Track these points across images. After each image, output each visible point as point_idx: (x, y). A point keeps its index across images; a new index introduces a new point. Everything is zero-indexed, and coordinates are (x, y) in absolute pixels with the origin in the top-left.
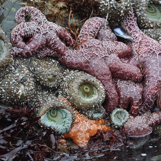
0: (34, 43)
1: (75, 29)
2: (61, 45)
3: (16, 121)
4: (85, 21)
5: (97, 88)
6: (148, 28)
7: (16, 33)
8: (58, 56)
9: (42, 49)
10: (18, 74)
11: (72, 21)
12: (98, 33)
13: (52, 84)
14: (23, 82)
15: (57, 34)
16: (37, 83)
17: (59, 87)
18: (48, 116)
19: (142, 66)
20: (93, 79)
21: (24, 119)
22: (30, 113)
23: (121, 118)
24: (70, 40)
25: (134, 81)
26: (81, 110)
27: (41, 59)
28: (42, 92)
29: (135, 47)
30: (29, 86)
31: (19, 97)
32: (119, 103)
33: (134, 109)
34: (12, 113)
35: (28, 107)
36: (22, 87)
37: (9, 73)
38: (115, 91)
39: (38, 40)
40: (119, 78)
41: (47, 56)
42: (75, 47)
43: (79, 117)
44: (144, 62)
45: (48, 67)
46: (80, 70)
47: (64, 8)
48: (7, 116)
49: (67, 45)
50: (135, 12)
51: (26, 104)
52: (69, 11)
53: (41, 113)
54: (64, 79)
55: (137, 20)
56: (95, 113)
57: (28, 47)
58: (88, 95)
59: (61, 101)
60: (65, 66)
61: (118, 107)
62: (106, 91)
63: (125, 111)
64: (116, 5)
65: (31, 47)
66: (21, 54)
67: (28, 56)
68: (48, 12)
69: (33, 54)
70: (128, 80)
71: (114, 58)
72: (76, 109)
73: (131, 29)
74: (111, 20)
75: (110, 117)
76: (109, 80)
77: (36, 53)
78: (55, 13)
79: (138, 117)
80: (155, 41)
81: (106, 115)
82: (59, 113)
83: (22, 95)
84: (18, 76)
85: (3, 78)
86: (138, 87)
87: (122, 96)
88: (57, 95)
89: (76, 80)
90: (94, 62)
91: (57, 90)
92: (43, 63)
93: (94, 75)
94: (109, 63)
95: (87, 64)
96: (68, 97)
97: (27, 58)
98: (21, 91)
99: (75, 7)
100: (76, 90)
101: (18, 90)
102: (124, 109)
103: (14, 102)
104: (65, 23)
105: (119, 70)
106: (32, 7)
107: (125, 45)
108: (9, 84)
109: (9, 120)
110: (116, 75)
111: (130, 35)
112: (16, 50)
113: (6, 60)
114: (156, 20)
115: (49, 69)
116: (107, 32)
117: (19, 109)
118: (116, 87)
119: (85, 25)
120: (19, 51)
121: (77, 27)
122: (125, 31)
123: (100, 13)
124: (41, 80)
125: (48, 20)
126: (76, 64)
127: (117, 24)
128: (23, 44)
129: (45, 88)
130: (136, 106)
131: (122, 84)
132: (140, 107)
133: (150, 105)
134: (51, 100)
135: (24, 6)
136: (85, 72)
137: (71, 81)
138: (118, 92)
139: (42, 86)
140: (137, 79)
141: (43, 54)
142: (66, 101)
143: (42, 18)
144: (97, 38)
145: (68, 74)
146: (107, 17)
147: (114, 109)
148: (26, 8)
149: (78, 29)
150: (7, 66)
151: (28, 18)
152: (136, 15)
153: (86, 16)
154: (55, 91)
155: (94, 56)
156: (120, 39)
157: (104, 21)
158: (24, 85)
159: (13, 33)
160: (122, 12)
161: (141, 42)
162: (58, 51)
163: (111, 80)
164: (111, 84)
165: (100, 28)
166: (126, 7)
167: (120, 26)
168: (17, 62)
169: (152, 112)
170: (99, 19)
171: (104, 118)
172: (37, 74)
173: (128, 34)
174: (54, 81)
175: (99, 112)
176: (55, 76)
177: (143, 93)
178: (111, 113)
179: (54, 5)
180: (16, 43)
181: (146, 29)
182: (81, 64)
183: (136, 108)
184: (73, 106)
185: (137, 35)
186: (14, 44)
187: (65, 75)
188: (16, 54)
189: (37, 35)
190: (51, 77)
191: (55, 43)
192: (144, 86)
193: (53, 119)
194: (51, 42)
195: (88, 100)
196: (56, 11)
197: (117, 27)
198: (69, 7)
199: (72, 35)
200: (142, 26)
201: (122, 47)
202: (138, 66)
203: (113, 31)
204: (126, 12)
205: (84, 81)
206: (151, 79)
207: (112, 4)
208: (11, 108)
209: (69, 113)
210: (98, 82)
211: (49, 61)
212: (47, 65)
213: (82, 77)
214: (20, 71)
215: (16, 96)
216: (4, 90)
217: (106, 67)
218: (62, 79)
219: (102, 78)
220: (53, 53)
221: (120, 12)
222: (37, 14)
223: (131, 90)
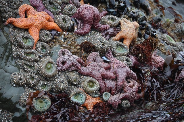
0: (67, 65)
1: (85, 58)
2: (79, 65)
3: (60, 100)
4: (89, 54)
5: (96, 84)
6: (117, 56)
7: (59, 61)
8: (78, 70)
9: (70, 67)
10: (60, 79)
11: (84, 54)
12: (95, 59)
13: (75, 83)
14: (62, 82)
15: (77, 60)
16: (69, 82)
17: (79, 84)
18: (74, 97)
19: (115, 73)
20: (94, 80)
21: (64, 98)
22: (66, 96)
23: (107, 97)
24: (83, 62)
25: (112, 80)
26: (89, 93)
27: (70, 71)
28: (71, 86)
29: (112, 64)
30: (65, 84)
31: (61, 89)
32: (106, 90)
33: (113, 92)
34: (58, 96)
35: (65, 93)
36: (62, 84)
37: (56, 78)
38: (104, 85)
39: (69, 63)
40: (105, 78)
41: (73, 70)
42: (85, 66)
43: (88, 97)
44: (116, 71)
45: (73, 75)
46: (88, 76)
47: (80, 49)
48: (56, 98)
49: (82, 65)
50: (111, 49)
51: (64, 92)
52: (82, 50)
53: (71, 95)
54: (81, 80)
55: (112, 53)
56: (95, 95)
57: (64, 67)
58: (92, 87)
59: (80, 90)
60: (81, 74)
61: (106, 92)
62: (100, 85)
63: (109, 93)
64: (103, 46)
65: (65, 66)
66: (61, 70)
67: (64, 70)
68: (72, 51)
69: (66, 69)
70: (109, 79)
71: (103, 70)
72: (87, 93)
73: (110, 57)
74: (101, 53)
75: (102, 96)
76: (101, 80)
77: (68, 69)
78: (76, 51)
79: (115, 96)
80: (120, 62)
81: (100, 95)
82: (79, 95)
83: (62, 88)
84: (60, 80)
85: (54, 81)
86: (114, 82)
87: (107, 87)
88: (78, 87)
89: (86, 80)
90: (94, 72)
91: (78, 85)
92: (71, 74)
93: (94, 78)
94: (100, 72)
95: (91, 73)
96: (83, 88)
97: (64, 71)
98: (62, 86)
99: (84, 48)
100: (86, 85)
101: (60, 86)
102: (108, 92)
103: (59, 91)
104: (80, 56)
105: (105, 75)
106: (65, 49)
107: (107, 64)
108: (56, 83)
109: (57, 99)
110: (104, 77)
111: (109, 59)
112: (59, 68)
113: (55, 73)
114: (121, 52)
115: (74, 76)
116: (99, 59)
117: (61, 94)
118: (104, 82)
119: (89, 56)
120: (60, 68)
121: (85, 57)
122: (107, 58)
123: (96, 50)
124: (70, 81)
125: (73, 54)
126: (86, 73)
127: (103, 55)
128: (62, 65)
129: (72, 84)
130: (113, 91)
131: (107, 81)
132: (115, 91)
133: (119, 90)
134: (75, 90)
135: (62, 48)
136: (90, 76)
137: (84, 81)
138: (105, 85)
139: (71, 83)
140: (114, 79)
141: (71, 69)
142: (82, 90)
143: (70, 53)
144: (95, 61)
145: (82, 78)
146: (99, 52)
147: (104, 93)
148: (63, 49)
149: (86, 58)
150: (55, 75)
151: (64, 54)
152: (112, 51)
153: (89, 52)
154: (77, 85)
155: (94, 69)
156: (105, 61)
157: (98, 54)
158: (63, 84)
159: (57, 61)
160: (105, 49)
161: (114, 62)
162: (78, 68)
163: (102, 80)
164: (102, 81)
165: (96, 57)
166: (107, 47)
167: (105, 56)
168: (60, 73)
169: (121, 93)
170: (95, 53)
171: (99, 97)
172: (69, 78)
173: (108, 59)
174: (76, 81)
175: (97, 94)
176: (77, 79)
177: (116, 85)
178: (102, 94)
179: (75, 48)
180: (59, 65)
181: (116, 56)
182: (88, 73)
183: (114, 91)
184: (85, 92)
185: (112, 59)
186: (58, 65)
187: (81, 78)
188: (59, 70)
189: (68, 61)
190: (75, 79)
191: (76, 64)
192: (117, 81)
193: (77, 98)
194: (74, 64)
195: (92, 89)
196: (76, 50)
197: (103, 56)
198: (82, 48)
199: (84, 60)
200: (115, 55)
201: (106, 65)
202: (113, 73)
203: (102, 58)
204: (107, 50)
205: (90, 80)
206: (120, 79)
207: (101, 46)
208: (58, 94)
209: (84, 95)
210: (96, 81)
211: (74, 73)
212: (73, 74)
213: (89, 79)
214: (61, 77)
215: (60, 88)
216: (54, 86)
217: (99, 74)
218: (80, 80)
219: (98, 79)
220: (75, 69)
221: (104, 49)
222: (67, 52)
223: (111, 84)
